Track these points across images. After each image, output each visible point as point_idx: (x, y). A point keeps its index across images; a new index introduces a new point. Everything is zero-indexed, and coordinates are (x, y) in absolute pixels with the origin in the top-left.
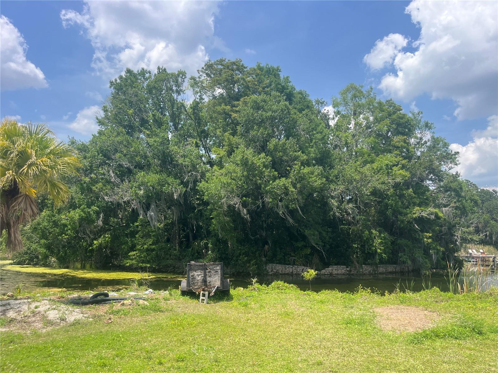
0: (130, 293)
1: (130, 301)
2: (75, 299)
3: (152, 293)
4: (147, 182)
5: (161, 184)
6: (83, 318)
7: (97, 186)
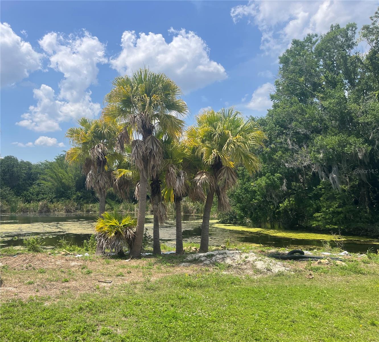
0: (324, 253)
1: (326, 260)
2: (275, 254)
3: (347, 254)
4: (326, 145)
5: (342, 145)
6: (286, 271)
7: (277, 154)
